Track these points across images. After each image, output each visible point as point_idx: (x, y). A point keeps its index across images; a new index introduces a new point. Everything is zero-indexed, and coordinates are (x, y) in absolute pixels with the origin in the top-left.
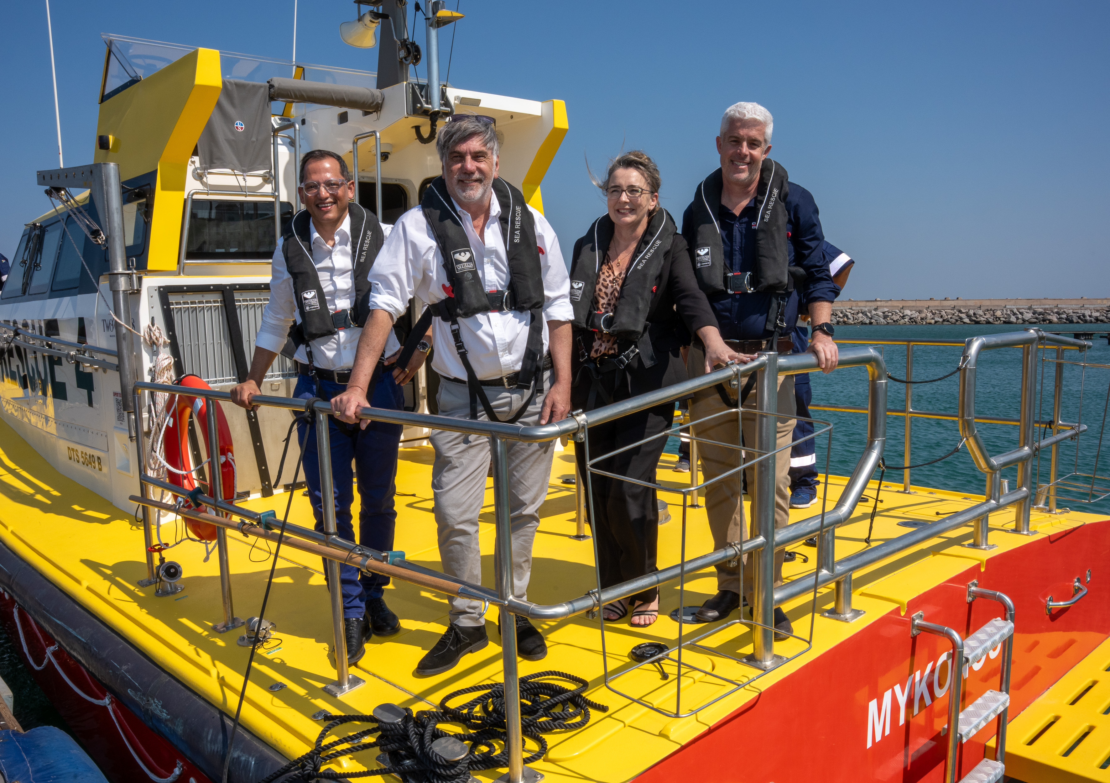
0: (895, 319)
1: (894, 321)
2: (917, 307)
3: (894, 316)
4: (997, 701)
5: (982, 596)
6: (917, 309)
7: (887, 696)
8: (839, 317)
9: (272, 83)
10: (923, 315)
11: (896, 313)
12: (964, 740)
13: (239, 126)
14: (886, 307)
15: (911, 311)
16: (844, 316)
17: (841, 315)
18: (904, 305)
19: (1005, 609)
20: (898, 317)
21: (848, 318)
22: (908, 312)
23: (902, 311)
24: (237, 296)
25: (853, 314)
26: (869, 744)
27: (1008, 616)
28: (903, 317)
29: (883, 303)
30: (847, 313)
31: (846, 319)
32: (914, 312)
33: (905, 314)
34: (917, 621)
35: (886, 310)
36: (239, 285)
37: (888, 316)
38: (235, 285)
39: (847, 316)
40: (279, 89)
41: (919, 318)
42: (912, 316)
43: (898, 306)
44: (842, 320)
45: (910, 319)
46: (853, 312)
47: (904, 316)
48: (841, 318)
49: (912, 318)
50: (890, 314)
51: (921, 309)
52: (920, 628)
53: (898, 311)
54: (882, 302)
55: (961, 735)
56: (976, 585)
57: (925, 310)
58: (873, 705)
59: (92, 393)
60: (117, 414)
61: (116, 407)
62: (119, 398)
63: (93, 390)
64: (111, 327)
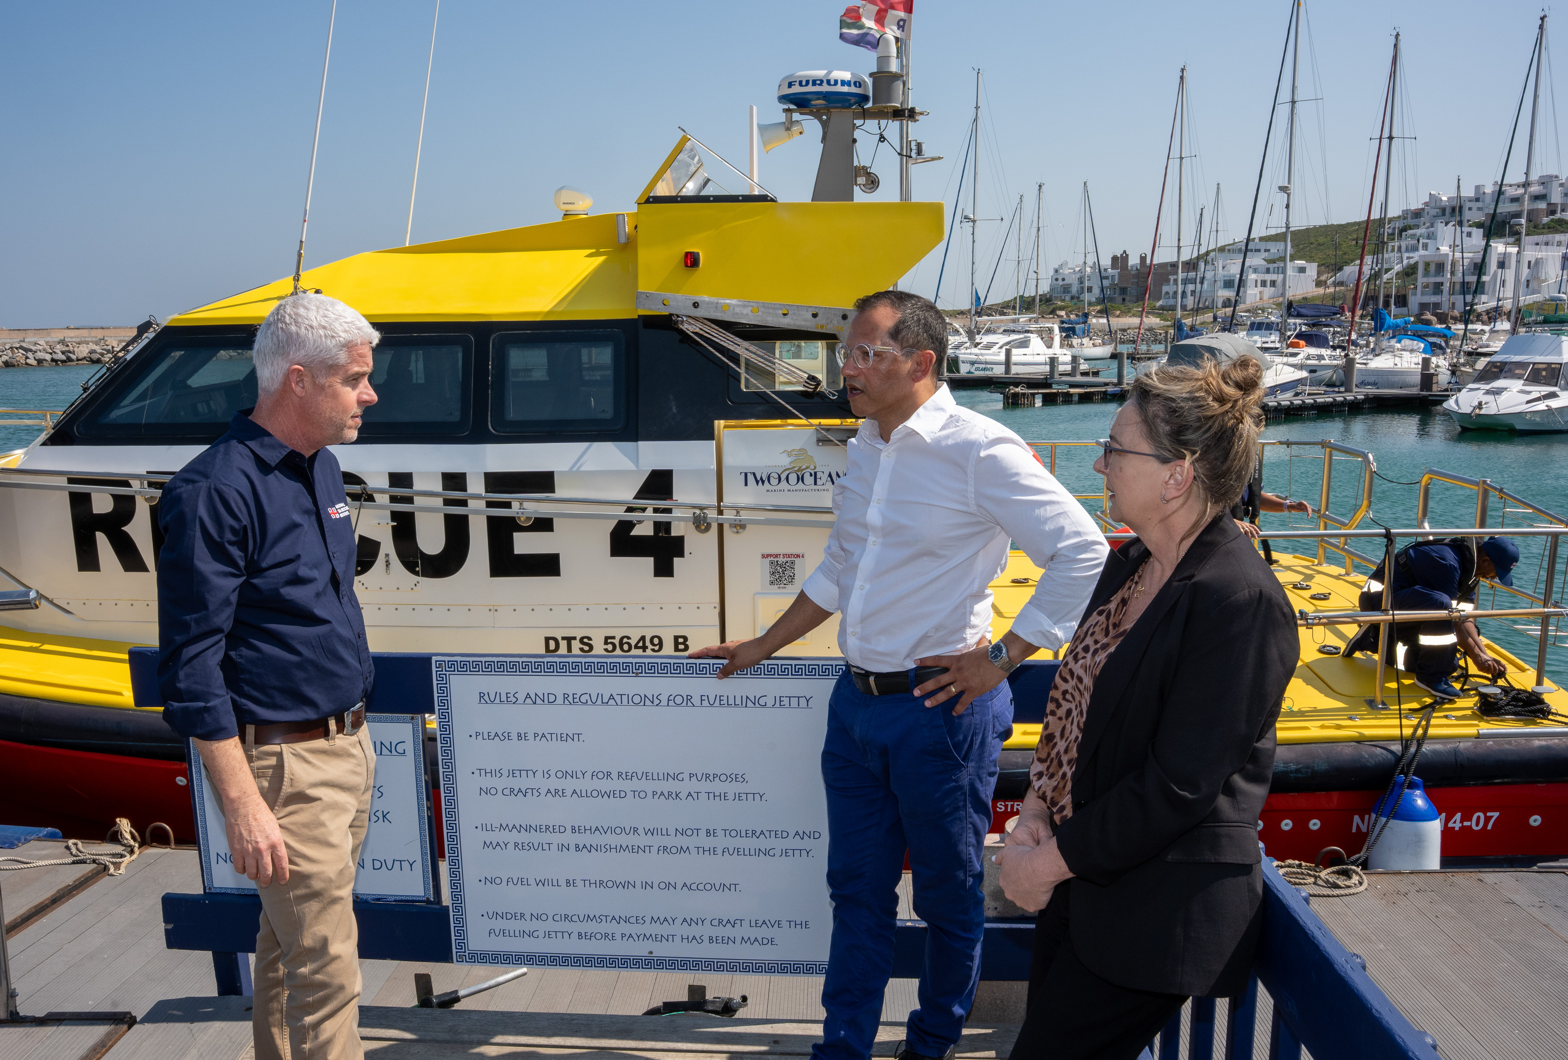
59: (676, 560)
60: (768, 578)
61: (767, 568)
62: (781, 560)
63: (681, 554)
64: (774, 481)
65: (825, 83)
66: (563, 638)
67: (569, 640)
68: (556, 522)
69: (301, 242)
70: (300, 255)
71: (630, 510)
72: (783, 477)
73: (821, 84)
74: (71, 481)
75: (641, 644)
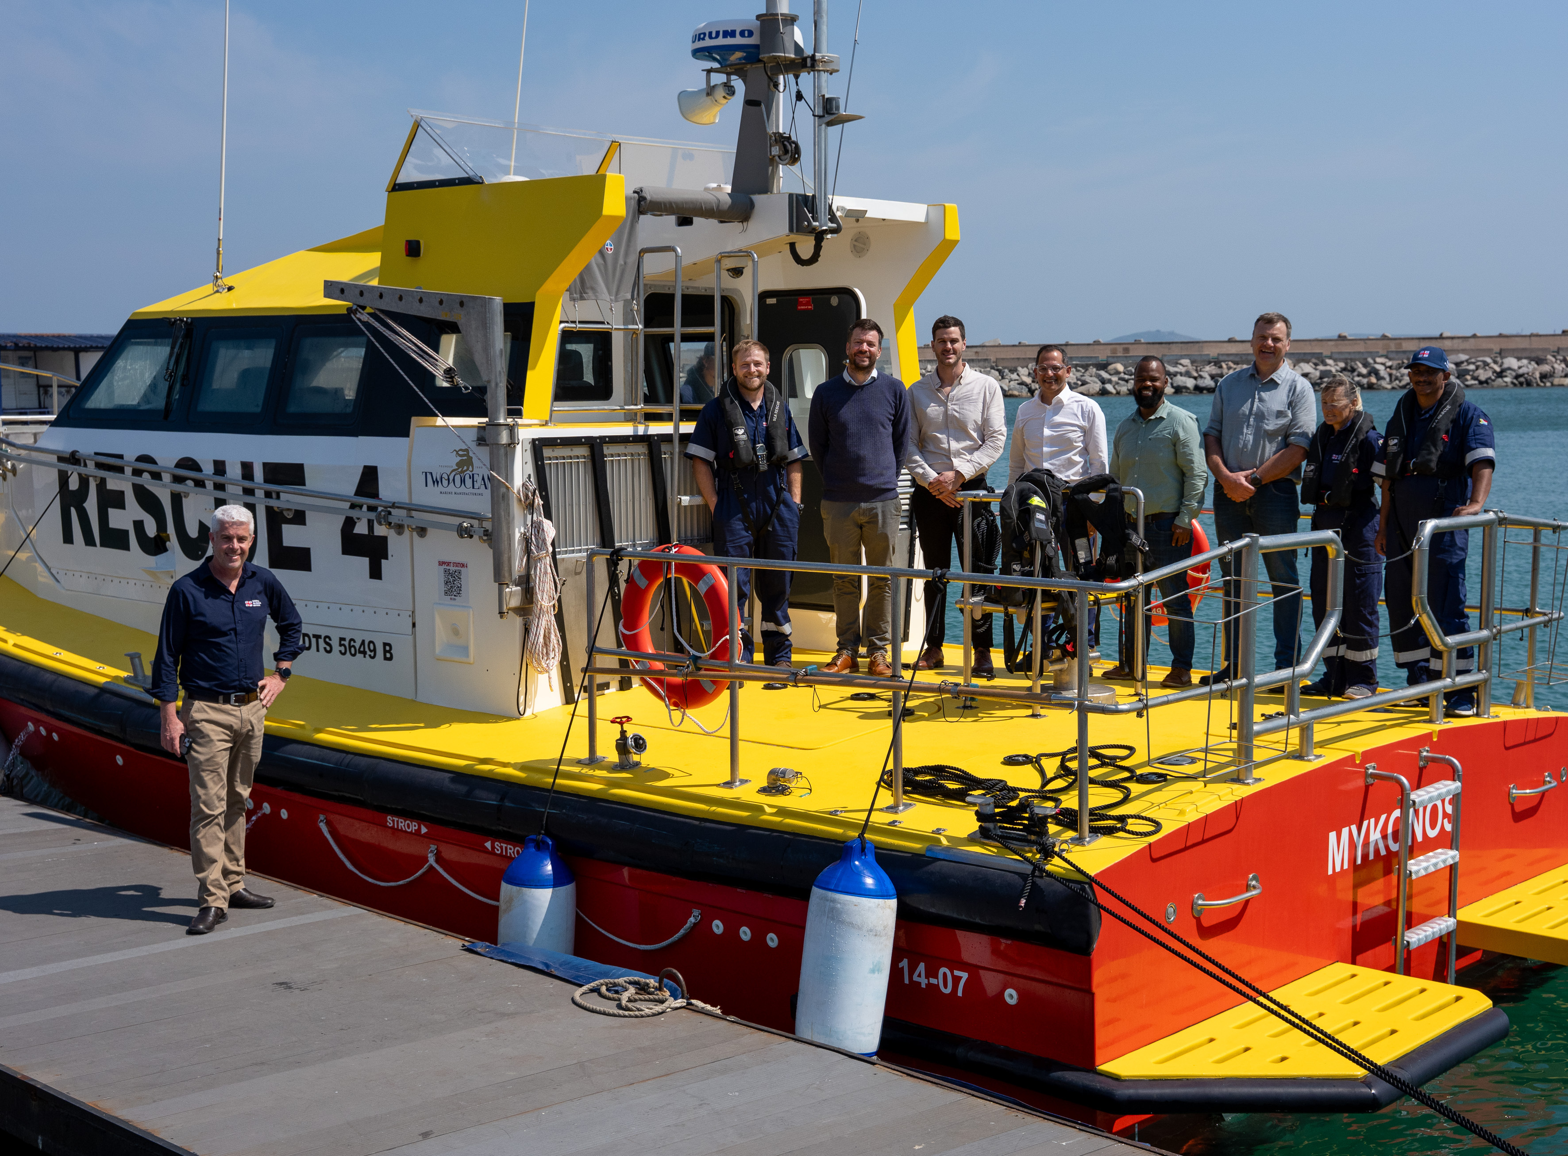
0: (1483, 378)
1: (1481, 383)
2: (1532, 350)
3: (1480, 371)
4: (1446, 854)
5: (1433, 760)
6: (1533, 355)
7: (1345, 831)
8: (1359, 375)
9: (644, 194)
10: (1546, 368)
11: (1486, 364)
12: (1414, 877)
13: (609, 247)
14: (1464, 351)
15: (1519, 359)
16: (1369, 374)
17: (1364, 371)
18: (1503, 347)
19: (1454, 771)
20: (1490, 374)
21: (1379, 378)
22: (1511, 362)
23: (1499, 359)
24: (607, 450)
25: (1390, 367)
26: (1330, 872)
27: (1456, 776)
28: (1500, 375)
29: (1456, 344)
30: (1378, 367)
31: (1373, 380)
32: (1525, 362)
33: (1505, 366)
34: (1371, 771)
35: (1463, 357)
36: (609, 437)
37: (1467, 372)
38: (605, 437)
39: (1376, 373)
40: (651, 201)
41: (1537, 375)
42: (1521, 371)
43: (1490, 350)
44: (1365, 381)
45: (1517, 377)
46: (1389, 363)
47: (1503, 371)
48: (1363, 376)
49: (1522, 375)
50: (1472, 367)
51: (1540, 354)
52: (1373, 776)
53: (1489, 360)
54: (1455, 341)
55: (1410, 872)
56: (1427, 751)
57: (1549, 357)
58: (1333, 836)
59: (383, 561)
60: (443, 588)
61: (442, 579)
62: (452, 568)
63: (387, 558)
64: (445, 482)
65: (707, 38)
66: (314, 636)
67: (317, 637)
68: (308, 515)
69: (219, 240)
70: (218, 253)
71: (353, 506)
72: (451, 478)
73: (703, 39)
74: (61, 459)
75: (362, 649)
